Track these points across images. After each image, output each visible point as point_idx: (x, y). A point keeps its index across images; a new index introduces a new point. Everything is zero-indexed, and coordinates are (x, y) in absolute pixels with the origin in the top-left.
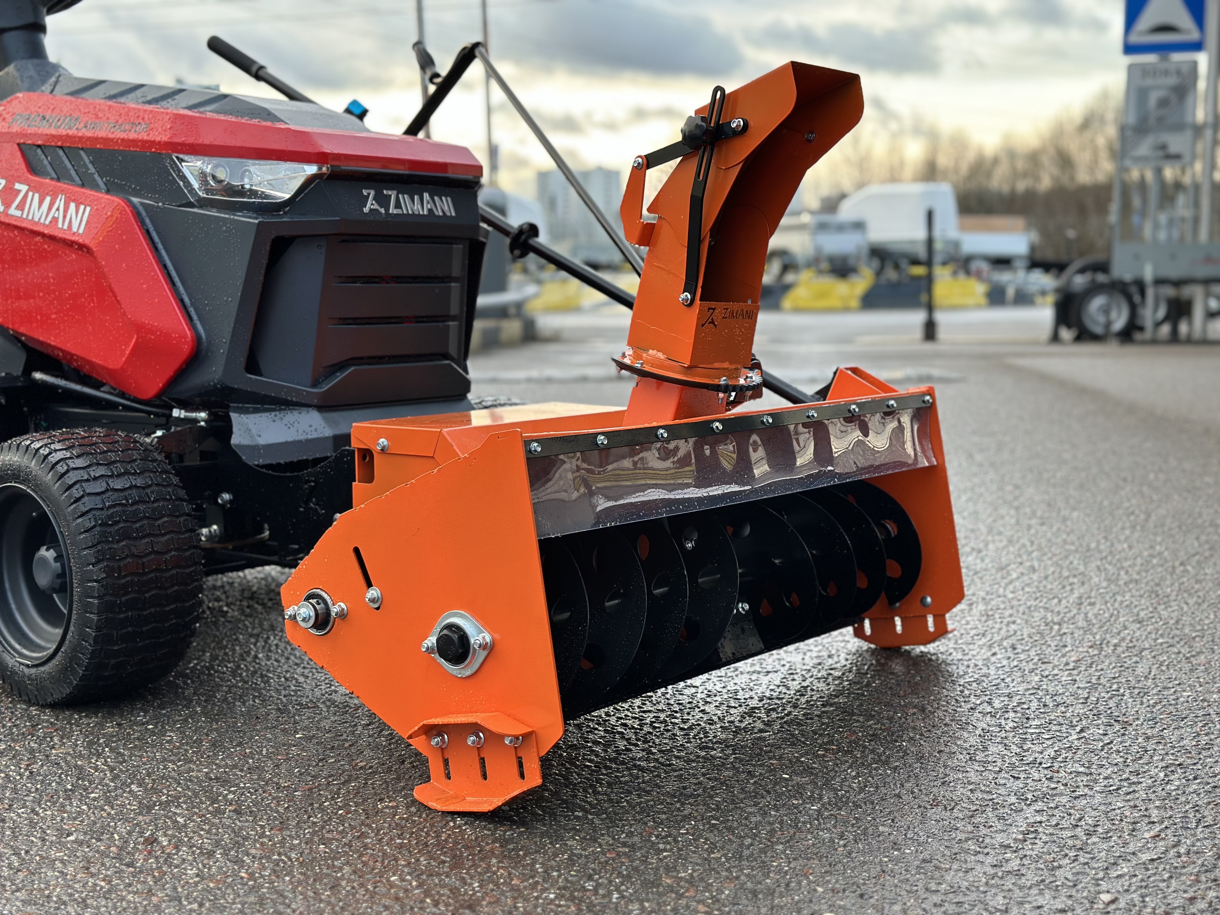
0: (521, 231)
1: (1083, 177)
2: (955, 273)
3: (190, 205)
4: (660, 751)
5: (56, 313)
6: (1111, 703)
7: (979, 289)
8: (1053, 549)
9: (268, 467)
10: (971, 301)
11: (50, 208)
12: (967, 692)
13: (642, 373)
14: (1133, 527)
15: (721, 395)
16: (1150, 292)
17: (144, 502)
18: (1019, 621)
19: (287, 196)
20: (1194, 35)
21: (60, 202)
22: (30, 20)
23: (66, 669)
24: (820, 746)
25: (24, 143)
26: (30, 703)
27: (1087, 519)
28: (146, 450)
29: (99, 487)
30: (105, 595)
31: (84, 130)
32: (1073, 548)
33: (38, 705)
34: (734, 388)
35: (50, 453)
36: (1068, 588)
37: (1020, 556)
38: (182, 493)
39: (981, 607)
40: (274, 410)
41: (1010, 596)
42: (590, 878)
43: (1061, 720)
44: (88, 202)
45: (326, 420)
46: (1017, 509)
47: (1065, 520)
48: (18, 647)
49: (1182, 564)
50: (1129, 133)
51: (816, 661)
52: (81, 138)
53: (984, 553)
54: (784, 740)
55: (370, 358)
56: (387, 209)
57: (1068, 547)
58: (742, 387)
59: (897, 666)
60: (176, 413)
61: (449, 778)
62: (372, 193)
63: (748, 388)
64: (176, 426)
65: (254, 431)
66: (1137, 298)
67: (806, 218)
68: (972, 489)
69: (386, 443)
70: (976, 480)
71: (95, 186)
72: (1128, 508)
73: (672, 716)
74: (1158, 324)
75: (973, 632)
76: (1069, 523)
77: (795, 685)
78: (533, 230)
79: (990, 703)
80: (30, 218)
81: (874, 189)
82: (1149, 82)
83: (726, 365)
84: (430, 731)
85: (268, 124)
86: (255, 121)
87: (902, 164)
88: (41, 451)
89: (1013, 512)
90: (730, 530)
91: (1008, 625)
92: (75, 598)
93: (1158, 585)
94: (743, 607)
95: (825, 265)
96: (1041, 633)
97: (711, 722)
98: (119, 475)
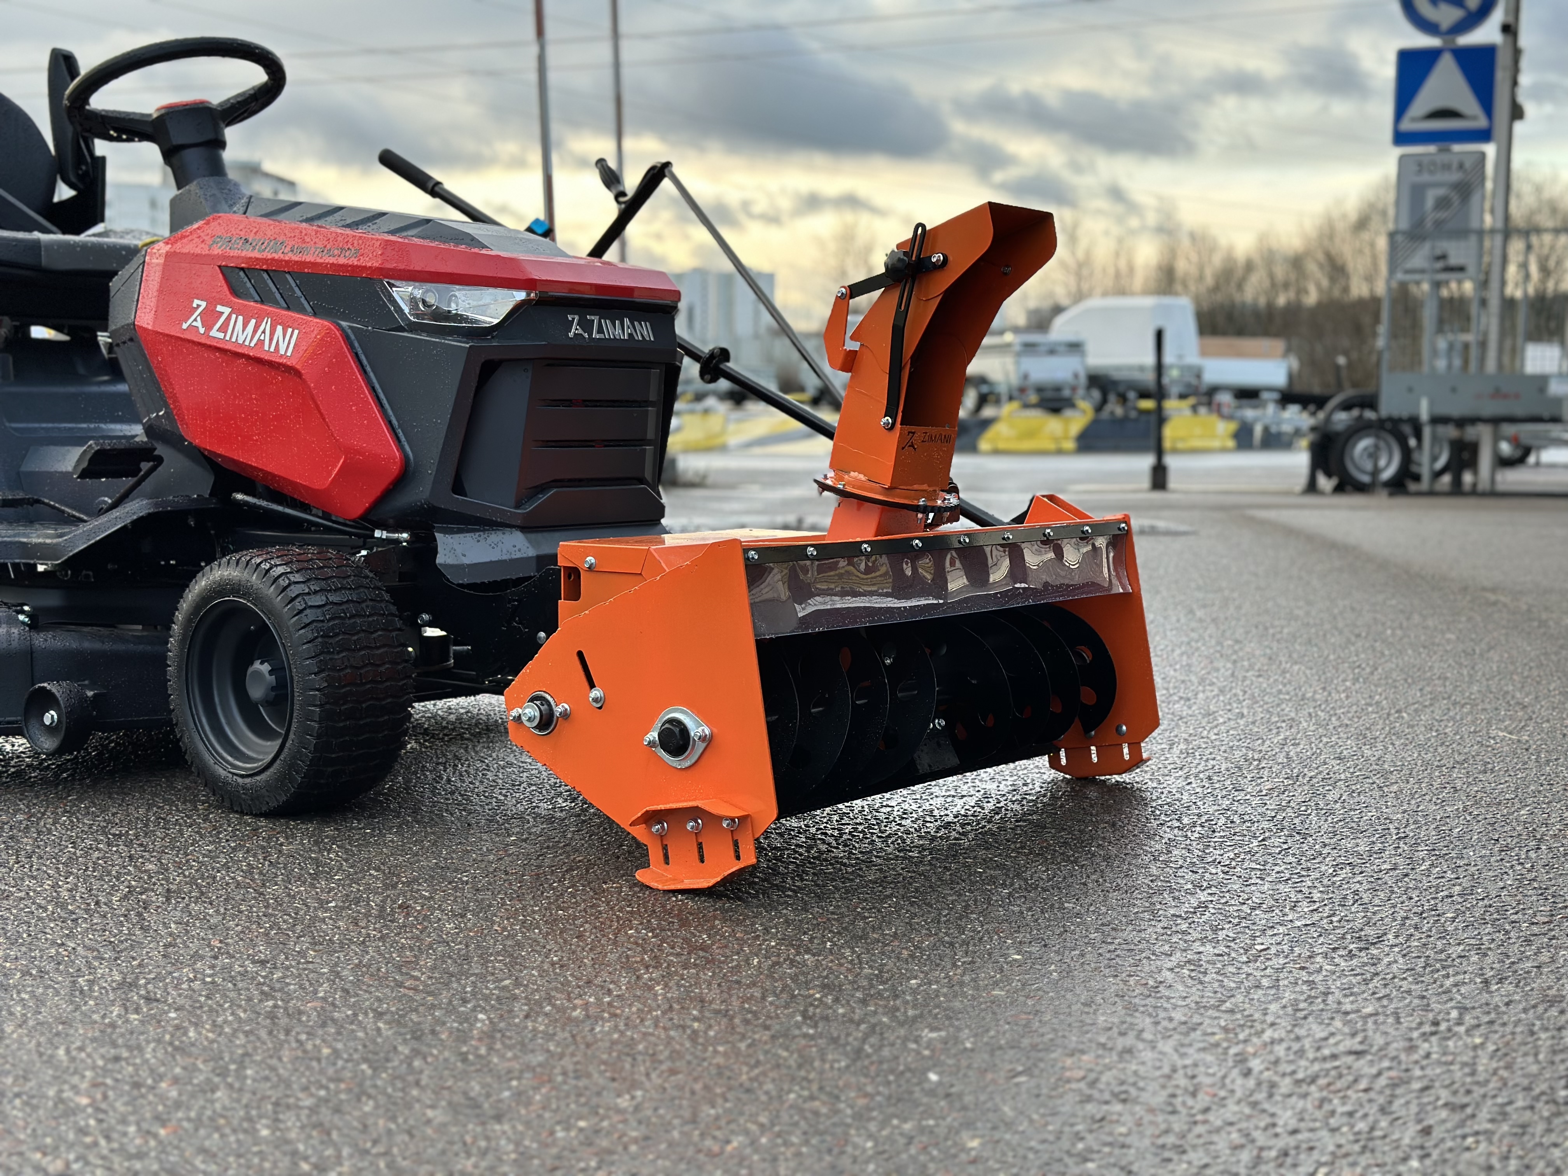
0: (712, 355)
1: (1359, 289)
2: (1194, 408)
3: (401, 329)
4: (861, 852)
5: (259, 434)
6: (1296, 821)
7: (1224, 429)
8: (1266, 698)
9: (470, 586)
10: (1216, 444)
11: (255, 331)
12: (1158, 812)
13: (842, 494)
14: (1356, 680)
15: (920, 516)
16: (1427, 432)
17: (360, 616)
18: (1219, 758)
19: (496, 321)
20: (1482, 122)
21: (266, 325)
22: (210, 136)
23: (283, 778)
24: (1013, 850)
25: (226, 266)
26: (242, 813)
27: (1308, 672)
28: (357, 567)
29: (318, 600)
30: (327, 703)
31: (290, 254)
32: (1287, 697)
33: (251, 814)
34: (933, 509)
35: (271, 568)
36: (1275, 731)
37: (1230, 704)
38: (393, 609)
39: (1182, 746)
40: (478, 531)
41: (1214, 737)
42: (805, 933)
43: (1245, 832)
44: (296, 324)
45: (530, 542)
46: (1235, 662)
47: (1284, 672)
48: (230, 758)
49: (1398, 711)
50: (1399, 238)
51: (1010, 788)
52: (287, 262)
53: (1193, 701)
54: (979, 846)
55: (570, 480)
56: (590, 334)
57: (1282, 696)
58: (940, 507)
59: (1093, 794)
60: (378, 534)
61: (667, 863)
62: (577, 318)
63: (947, 509)
64: (378, 546)
65: (459, 551)
66: (1412, 442)
67: (1009, 337)
68: (1189, 643)
69: (593, 561)
70: (1194, 635)
71: (302, 310)
72: (1354, 662)
73: (869, 828)
74: (1438, 474)
75: (1169, 767)
76: (1288, 675)
77: (990, 806)
78: (724, 354)
79: (1179, 820)
80: (234, 340)
81: (1095, 302)
82: (1426, 178)
83: (925, 487)
84: (651, 818)
85: (476, 250)
86: (462, 247)
87: (1131, 269)
88: (263, 566)
89: (1229, 665)
90: (927, 651)
91: (1207, 760)
92: (297, 707)
93: (1367, 729)
94: (940, 723)
95: (1033, 398)
96: (1240, 768)
97: (908, 832)
98: (337, 590)
